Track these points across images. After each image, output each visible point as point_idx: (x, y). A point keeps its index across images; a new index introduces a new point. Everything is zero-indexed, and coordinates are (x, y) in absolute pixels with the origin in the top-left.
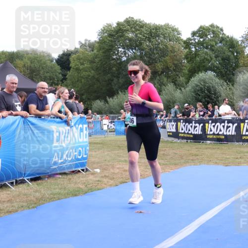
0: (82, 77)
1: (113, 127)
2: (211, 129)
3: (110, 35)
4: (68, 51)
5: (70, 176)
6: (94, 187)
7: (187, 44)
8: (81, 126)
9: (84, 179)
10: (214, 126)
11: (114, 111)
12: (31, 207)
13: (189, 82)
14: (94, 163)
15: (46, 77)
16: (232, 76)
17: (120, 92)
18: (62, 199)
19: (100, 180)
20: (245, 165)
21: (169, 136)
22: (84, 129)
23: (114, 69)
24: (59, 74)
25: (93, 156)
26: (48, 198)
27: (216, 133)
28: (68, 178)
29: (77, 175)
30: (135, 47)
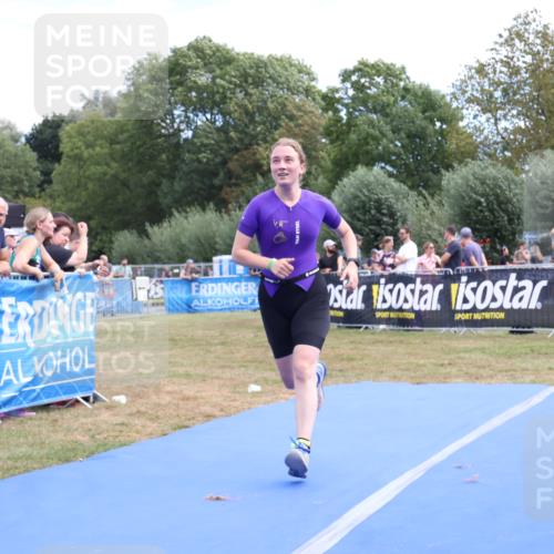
0: (88, 178)
1: (161, 293)
2: (385, 296)
4: (54, 116)
5: (55, 414)
6: (111, 439)
7: (329, 101)
8: (80, 295)
9: (90, 420)
10: (391, 291)
11: (163, 257)
13: (334, 188)
16: (430, 173)
17: (176, 213)
18: (35, 469)
19: (126, 421)
20: (460, 380)
22: (88, 303)
23: (164, 156)
24: (35, 169)
26: (1, 469)
27: (396, 306)
28: (50, 419)
29: (73, 411)
30: (212, 109)
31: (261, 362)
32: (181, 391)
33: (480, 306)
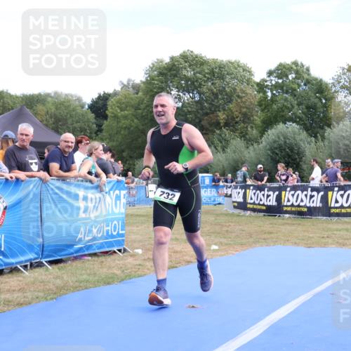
2: (289, 198)
3: (161, 74)
4: (105, 93)
5: (102, 259)
6: (133, 273)
7: (261, 87)
8: (117, 192)
9: (121, 262)
10: (293, 195)
12: (48, 298)
13: (262, 136)
14: (135, 241)
15: (75, 128)
16: (319, 129)
18: (91, 287)
19: (142, 263)
20: (334, 246)
21: (235, 207)
22: (122, 196)
24: (93, 124)
25: (133, 233)
26: (72, 287)
27: (296, 204)
28: (99, 261)
29: (112, 257)
30: (193, 90)
31: (219, 233)
32: (173, 248)
33: (345, 205)
